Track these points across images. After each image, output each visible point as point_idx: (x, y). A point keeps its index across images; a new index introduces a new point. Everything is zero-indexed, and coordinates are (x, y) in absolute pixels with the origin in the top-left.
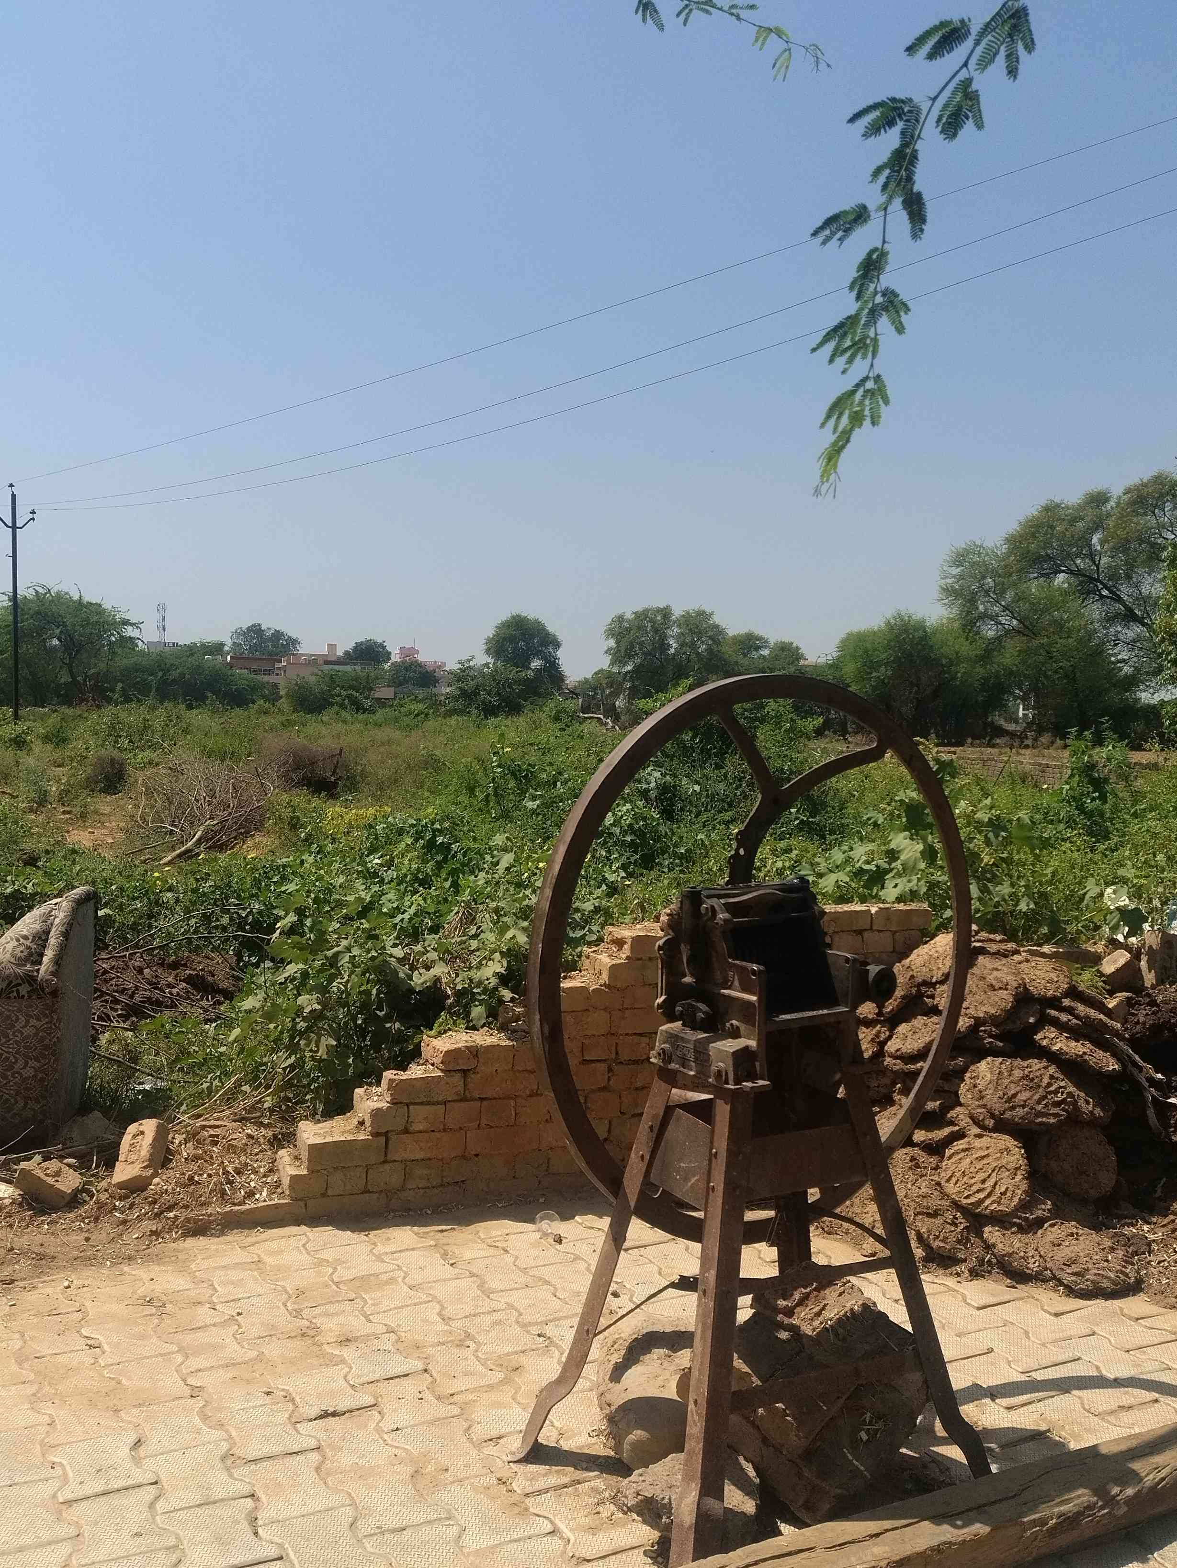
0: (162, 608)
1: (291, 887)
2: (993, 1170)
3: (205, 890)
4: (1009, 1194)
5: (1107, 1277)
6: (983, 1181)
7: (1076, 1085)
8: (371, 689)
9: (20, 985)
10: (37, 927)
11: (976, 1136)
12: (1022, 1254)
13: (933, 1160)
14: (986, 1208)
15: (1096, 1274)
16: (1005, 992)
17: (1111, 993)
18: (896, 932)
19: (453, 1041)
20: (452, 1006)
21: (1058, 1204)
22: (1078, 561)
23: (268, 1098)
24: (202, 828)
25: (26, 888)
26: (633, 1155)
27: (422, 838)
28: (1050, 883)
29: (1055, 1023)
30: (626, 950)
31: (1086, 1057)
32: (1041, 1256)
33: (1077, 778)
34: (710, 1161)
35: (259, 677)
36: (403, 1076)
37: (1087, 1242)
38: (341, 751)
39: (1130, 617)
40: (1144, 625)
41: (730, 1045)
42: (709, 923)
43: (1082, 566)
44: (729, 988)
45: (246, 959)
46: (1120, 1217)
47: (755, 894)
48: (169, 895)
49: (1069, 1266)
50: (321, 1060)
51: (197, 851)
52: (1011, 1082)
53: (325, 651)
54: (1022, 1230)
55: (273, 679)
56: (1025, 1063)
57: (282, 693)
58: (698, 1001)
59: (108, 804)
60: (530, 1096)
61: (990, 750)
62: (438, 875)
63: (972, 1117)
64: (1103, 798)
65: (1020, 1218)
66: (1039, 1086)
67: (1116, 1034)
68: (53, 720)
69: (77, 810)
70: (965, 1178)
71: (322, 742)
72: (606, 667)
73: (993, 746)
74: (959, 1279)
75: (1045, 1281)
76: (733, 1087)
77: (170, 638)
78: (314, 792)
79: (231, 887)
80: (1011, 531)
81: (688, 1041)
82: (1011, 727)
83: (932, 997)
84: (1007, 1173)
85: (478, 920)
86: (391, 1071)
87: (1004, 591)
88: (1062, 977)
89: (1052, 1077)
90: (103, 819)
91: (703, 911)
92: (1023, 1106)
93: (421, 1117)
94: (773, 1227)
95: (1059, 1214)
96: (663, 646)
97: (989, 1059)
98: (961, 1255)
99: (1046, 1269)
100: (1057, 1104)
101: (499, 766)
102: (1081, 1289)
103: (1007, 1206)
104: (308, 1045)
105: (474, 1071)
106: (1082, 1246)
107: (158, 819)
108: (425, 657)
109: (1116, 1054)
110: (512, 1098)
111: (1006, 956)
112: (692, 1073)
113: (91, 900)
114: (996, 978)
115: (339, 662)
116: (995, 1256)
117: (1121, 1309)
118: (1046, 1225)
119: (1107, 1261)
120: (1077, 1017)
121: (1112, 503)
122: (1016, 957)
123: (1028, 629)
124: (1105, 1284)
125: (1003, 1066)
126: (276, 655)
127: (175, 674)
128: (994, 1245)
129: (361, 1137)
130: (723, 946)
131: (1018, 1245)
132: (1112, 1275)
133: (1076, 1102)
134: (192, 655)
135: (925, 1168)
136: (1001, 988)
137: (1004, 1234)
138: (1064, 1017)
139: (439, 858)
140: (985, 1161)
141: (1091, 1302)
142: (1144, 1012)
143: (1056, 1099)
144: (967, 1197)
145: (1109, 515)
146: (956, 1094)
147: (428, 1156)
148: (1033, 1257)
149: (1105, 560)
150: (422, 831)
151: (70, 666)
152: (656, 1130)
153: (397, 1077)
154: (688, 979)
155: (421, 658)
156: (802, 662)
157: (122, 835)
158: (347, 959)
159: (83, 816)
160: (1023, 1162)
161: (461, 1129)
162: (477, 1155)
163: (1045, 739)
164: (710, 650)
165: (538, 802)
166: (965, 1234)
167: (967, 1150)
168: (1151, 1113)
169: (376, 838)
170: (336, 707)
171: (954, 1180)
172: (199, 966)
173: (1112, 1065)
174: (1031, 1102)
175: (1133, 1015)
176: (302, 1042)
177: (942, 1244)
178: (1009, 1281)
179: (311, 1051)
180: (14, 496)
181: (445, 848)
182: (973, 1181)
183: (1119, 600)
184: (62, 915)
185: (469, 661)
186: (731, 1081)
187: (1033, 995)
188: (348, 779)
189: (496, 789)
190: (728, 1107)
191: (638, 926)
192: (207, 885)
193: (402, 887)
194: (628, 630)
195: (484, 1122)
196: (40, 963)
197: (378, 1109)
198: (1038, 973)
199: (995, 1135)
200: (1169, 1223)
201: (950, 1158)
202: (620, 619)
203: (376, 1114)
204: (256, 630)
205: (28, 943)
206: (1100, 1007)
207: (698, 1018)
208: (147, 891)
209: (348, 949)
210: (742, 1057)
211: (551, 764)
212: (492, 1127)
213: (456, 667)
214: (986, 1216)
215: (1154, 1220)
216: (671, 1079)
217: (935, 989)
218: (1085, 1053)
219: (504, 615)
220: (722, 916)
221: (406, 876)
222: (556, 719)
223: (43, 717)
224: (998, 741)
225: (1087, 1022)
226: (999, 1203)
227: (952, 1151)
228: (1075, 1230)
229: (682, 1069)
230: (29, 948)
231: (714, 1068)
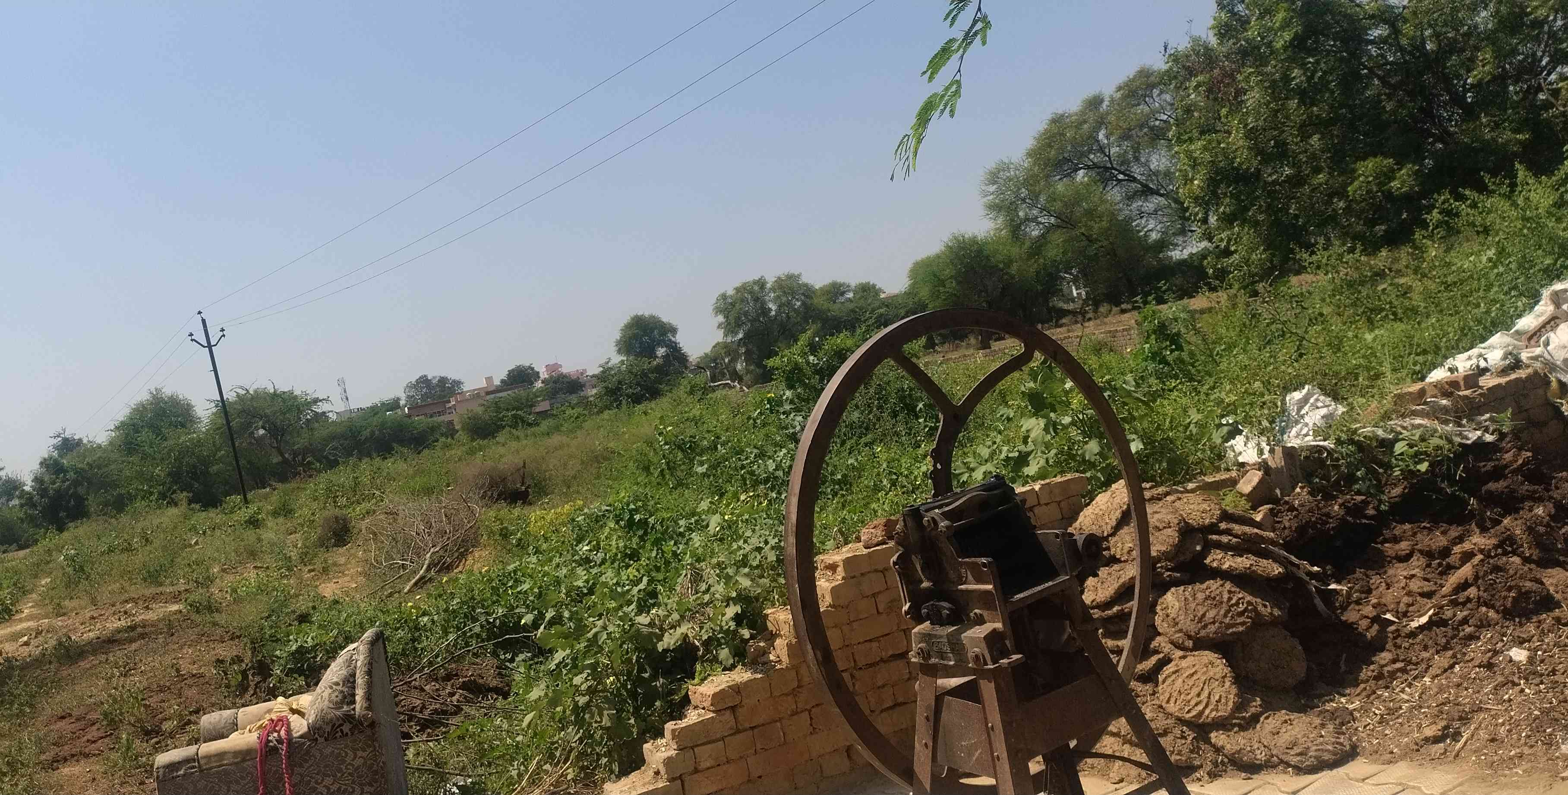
0: (341, 382)
1: (526, 587)
2: (1204, 684)
3: (455, 607)
4: (1223, 700)
5: (1326, 751)
6: (1199, 695)
7: (1250, 594)
8: (532, 406)
9: (342, 725)
10: (344, 672)
11: (1180, 658)
12: (1249, 748)
13: (1149, 687)
14: (1208, 717)
15: (1316, 750)
16: (1169, 530)
17: (1254, 508)
18: (1060, 502)
19: (716, 684)
20: (703, 656)
21: (1265, 699)
22: (1092, 156)
23: (569, 771)
24: (428, 555)
25: (306, 642)
26: (917, 745)
27: (622, 519)
28: (1171, 429)
29: (1219, 545)
30: (841, 571)
31: (1254, 568)
32: (1265, 746)
33: (1153, 336)
34: (989, 735)
35: (435, 419)
36: (683, 723)
37: (1300, 725)
38: (524, 463)
39: (1147, 191)
40: (1162, 195)
41: (979, 632)
42: (934, 533)
43: (1096, 160)
44: (965, 583)
45: (502, 657)
46: (1320, 696)
47: (964, 499)
48: (426, 619)
49: (1292, 748)
50: (608, 729)
51: (429, 576)
52: (1198, 605)
53: (483, 384)
54: (1243, 728)
55: (446, 418)
56: (1204, 586)
57: (458, 427)
58: (939, 601)
59: (342, 555)
60: (792, 715)
61: (1059, 330)
62: (643, 547)
63: (1172, 643)
64: (1180, 348)
65: (1238, 718)
66: (1222, 603)
67: (1273, 542)
68: (275, 498)
69: (319, 566)
70: (1182, 696)
71: (503, 460)
72: (721, 340)
73: (1061, 326)
74: (1201, 783)
75: (1274, 767)
76: (992, 667)
77: (354, 405)
78: (511, 503)
79: (474, 599)
80: (1029, 147)
81: (941, 637)
82: (1071, 306)
83: (1108, 549)
84: (1217, 683)
85: (705, 577)
86: (671, 723)
87: (1037, 197)
88: (1212, 505)
89: (1230, 592)
90: (342, 568)
91: (925, 524)
92: (1214, 623)
93: (706, 756)
94: (1046, 778)
95: (1269, 707)
96: (765, 311)
97: (1173, 589)
98: (1197, 763)
99: (1272, 756)
100: (1241, 614)
101: (666, 444)
102: (1307, 766)
103: (1224, 711)
104: (592, 717)
105: (740, 705)
106: (1297, 729)
107: (389, 557)
108: (569, 367)
109: (1277, 559)
110: (777, 721)
111: (1160, 499)
112: (952, 663)
113: (379, 639)
114: (1158, 520)
115: (498, 390)
116: (1226, 757)
117: (1347, 775)
118: (1262, 719)
119: (1322, 736)
120: (1236, 536)
121: (1106, 103)
122: (1169, 498)
123: (1065, 222)
124: (1326, 757)
125: (1187, 593)
126: (445, 396)
127: (366, 433)
128: (1223, 747)
129: (660, 785)
130: (949, 549)
131: (1243, 742)
132: (1330, 747)
133: (1256, 608)
134: (375, 414)
135: (1144, 695)
136: (1165, 528)
137: (1228, 736)
138: (1225, 539)
139: (640, 532)
140: (1195, 677)
141: (1319, 775)
142: (1288, 518)
143: (1239, 610)
144: (1189, 712)
145: (1108, 114)
146: (1153, 626)
147: (720, 787)
148: (1258, 749)
149: (1114, 150)
150: (620, 514)
151: (278, 449)
152: (932, 718)
153: (677, 727)
154: (925, 584)
155: (565, 370)
156: (882, 296)
157: (361, 579)
158: (605, 637)
159: (325, 570)
160: (1227, 670)
161: (741, 757)
162: (760, 777)
163: (1103, 309)
164: (804, 304)
165: (706, 466)
166: (1195, 744)
167: (1177, 671)
168: (1318, 601)
169: (580, 529)
170: (508, 429)
171: (1173, 700)
172: (468, 673)
173: (1277, 570)
174: (1219, 618)
175: (1278, 522)
176: (587, 716)
177: (1178, 757)
178: (1243, 774)
179: (596, 722)
180: (204, 321)
181: (644, 523)
182: (1189, 697)
183: (1134, 180)
184: (361, 658)
185: (608, 363)
186: (989, 661)
187: (1193, 527)
188: (536, 485)
189: (668, 464)
190: (992, 685)
191: (844, 550)
192: (455, 602)
193: (616, 565)
194: (733, 304)
195: (759, 746)
196: (354, 702)
197: (669, 758)
198: (1192, 507)
199: (1196, 653)
200: (1362, 691)
201: (1164, 682)
202: (724, 297)
203: (668, 762)
204: (424, 381)
205: (340, 688)
206: (1252, 523)
207: (944, 616)
208: (406, 621)
209: (605, 628)
210: (992, 638)
211: (708, 432)
212: (766, 750)
213: (597, 371)
214: (1208, 724)
215: (1348, 691)
216: (933, 671)
217: (1108, 542)
218: (1251, 565)
219: (626, 319)
220: (943, 524)
221: (616, 554)
222: (691, 392)
223: (266, 497)
224: (1064, 321)
225: (1245, 538)
226: (1217, 710)
227: (1164, 676)
228: (1287, 717)
229: (942, 662)
230: (342, 692)
231: (970, 655)
